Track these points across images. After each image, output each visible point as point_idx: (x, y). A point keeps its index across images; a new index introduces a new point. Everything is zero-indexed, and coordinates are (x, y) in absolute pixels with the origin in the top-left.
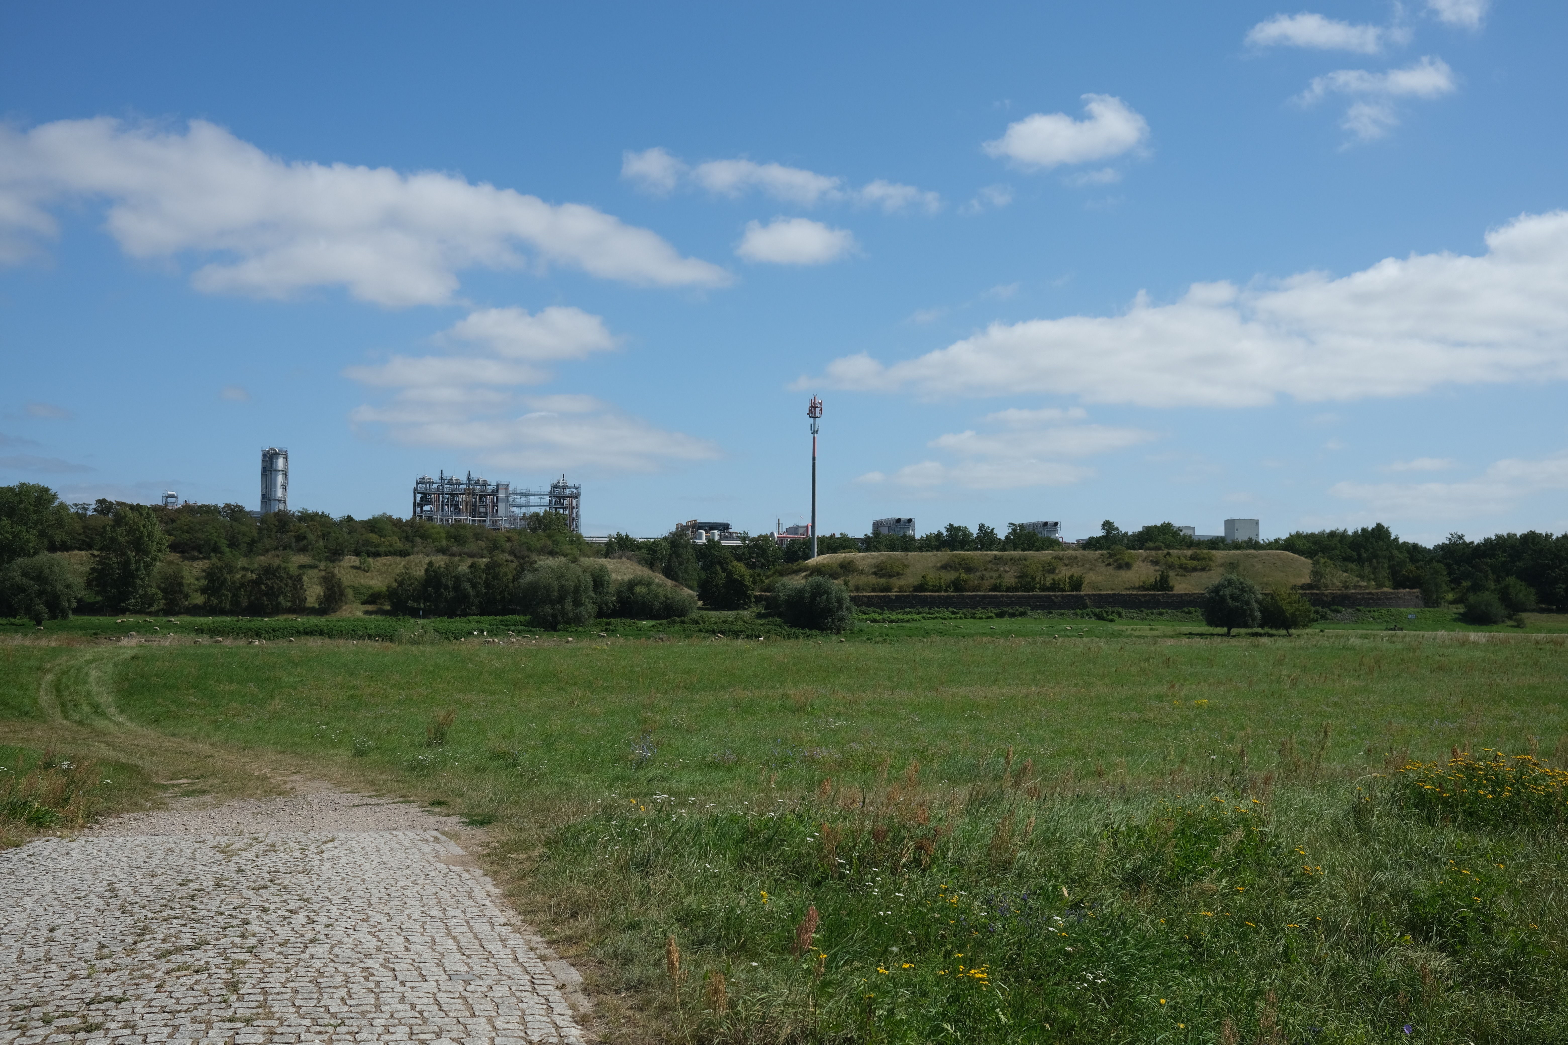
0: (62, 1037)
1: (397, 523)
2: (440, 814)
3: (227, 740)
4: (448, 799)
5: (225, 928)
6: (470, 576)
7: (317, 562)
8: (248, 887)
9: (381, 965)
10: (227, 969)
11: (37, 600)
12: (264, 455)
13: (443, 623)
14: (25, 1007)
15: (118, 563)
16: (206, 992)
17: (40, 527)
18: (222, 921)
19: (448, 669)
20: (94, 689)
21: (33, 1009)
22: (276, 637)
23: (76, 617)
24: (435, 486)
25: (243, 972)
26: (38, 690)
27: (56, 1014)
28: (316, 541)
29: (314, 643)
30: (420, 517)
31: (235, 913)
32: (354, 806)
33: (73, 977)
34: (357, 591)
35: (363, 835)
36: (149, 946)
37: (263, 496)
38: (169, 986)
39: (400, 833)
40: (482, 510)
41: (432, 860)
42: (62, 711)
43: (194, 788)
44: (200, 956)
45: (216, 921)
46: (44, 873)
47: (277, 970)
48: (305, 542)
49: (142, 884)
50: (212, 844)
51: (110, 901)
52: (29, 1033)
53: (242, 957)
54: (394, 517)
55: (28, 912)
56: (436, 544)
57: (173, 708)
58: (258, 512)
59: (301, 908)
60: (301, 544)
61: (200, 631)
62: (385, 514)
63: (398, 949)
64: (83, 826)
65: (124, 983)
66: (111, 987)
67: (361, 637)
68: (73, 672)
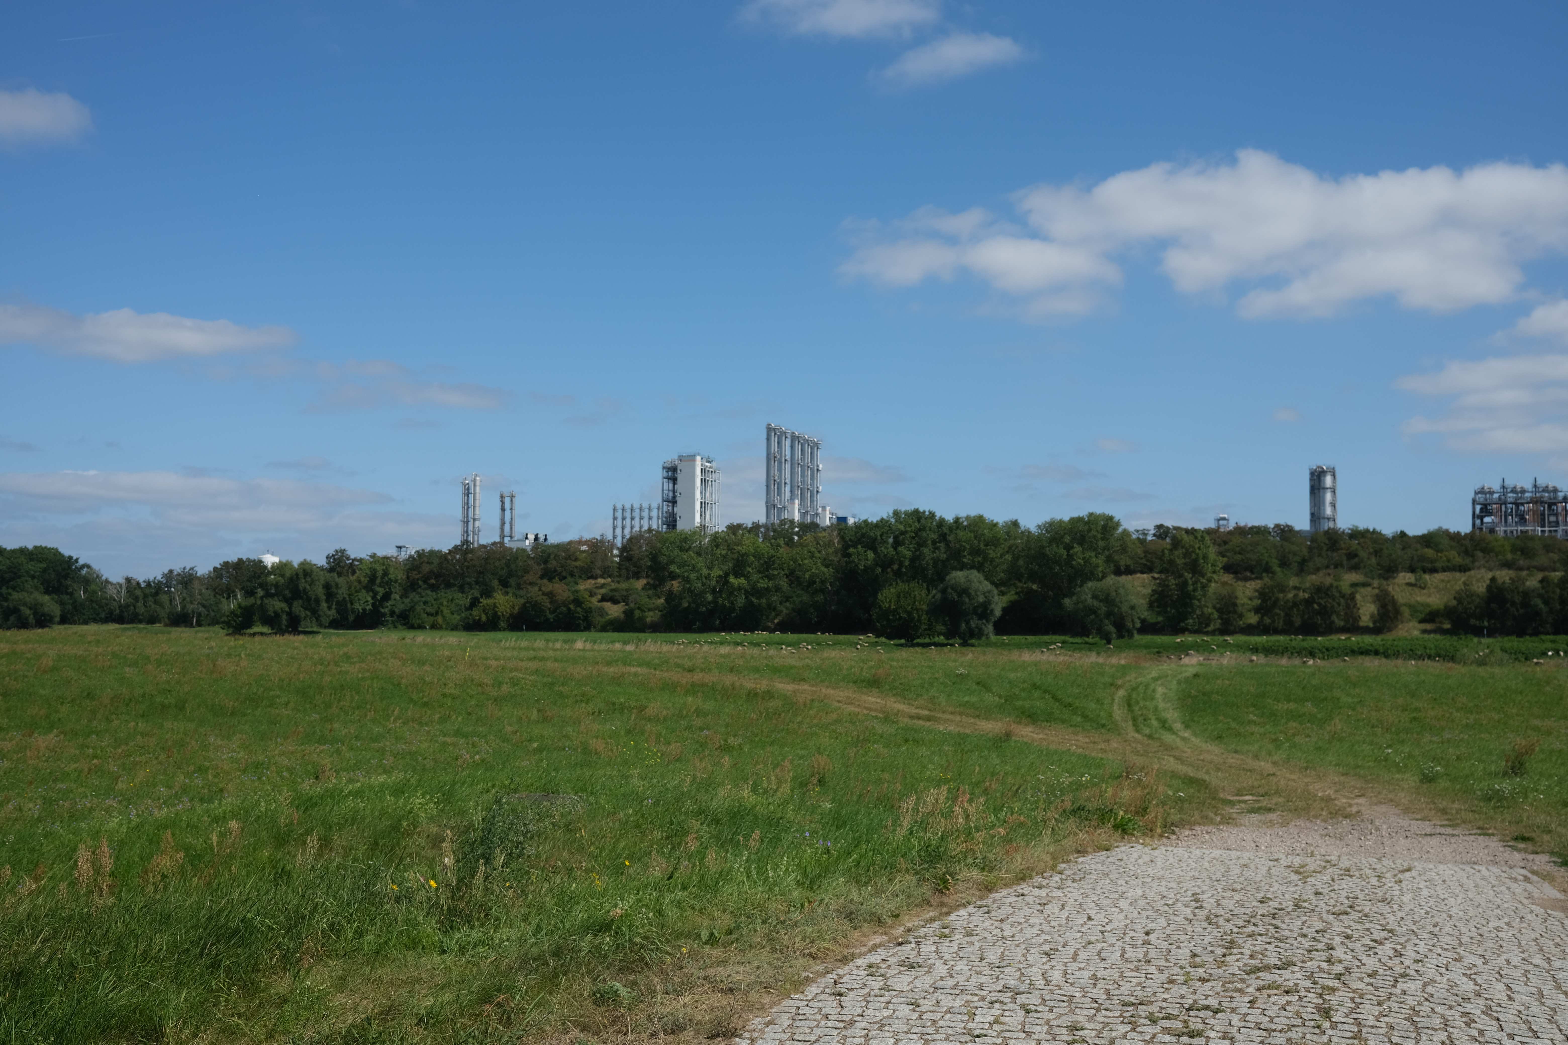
0: (1167, 1038)
1: (1456, 537)
2: (1525, 851)
3: (1289, 759)
4: (1533, 835)
5: (1309, 951)
6: (1542, 591)
7: (1369, 580)
8: (1328, 912)
9: (1483, 1012)
10: (1317, 994)
11: (1106, 622)
12: (1312, 474)
13: (1512, 642)
14: (1133, 1004)
15: (1176, 585)
16: (1298, 1015)
17: (1107, 553)
18: (1306, 943)
19: (1521, 693)
20: (1161, 705)
21: (1140, 1007)
22: (1329, 657)
23: (1141, 637)
24: (1496, 496)
25: (1334, 1000)
26: (1112, 704)
27: (1161, 1015)
28: (1369, 558)
29: (1372, 664)
30: (1481, 529)
31: (1318, 936)
32: (1426, 835)
33: (1171, 982)
34: (1414, 609)
35: (1441, 867)
36: (1237, 960)
37: (1313, 515)
38: (1261, 1004)
39: (1482, 868)
40: (1553, 519)
41: (1526, 902)
42: (1134, 725)
43: (1260, 805)
44: (1289, 977)
45: (1300, 943)
46: (1134, 877)
47: (1368, 1002)
48: (1356, 560)
49: (1224, 898)
50: (1285, 864)
51: (1196, 911)
52: (1138, 1029)
53: (1330, 983)
54: (1452, 530)
55: (1124, 913)
56: (1500, 557)
57: (1233, 725)
58: (1307, 531)
59: (1386, 939)
60: (1353, 561)
61: (1255, 650)
62: (1440, 528)
63: (1500, 997)
64: (1161, 836)
65: (1218, 994)
66: (1207, 996)
67: (1421, 657)
68: (1141, 689)
